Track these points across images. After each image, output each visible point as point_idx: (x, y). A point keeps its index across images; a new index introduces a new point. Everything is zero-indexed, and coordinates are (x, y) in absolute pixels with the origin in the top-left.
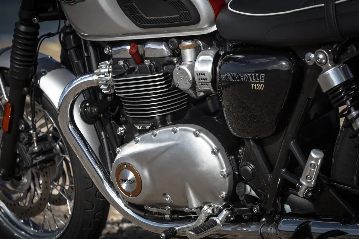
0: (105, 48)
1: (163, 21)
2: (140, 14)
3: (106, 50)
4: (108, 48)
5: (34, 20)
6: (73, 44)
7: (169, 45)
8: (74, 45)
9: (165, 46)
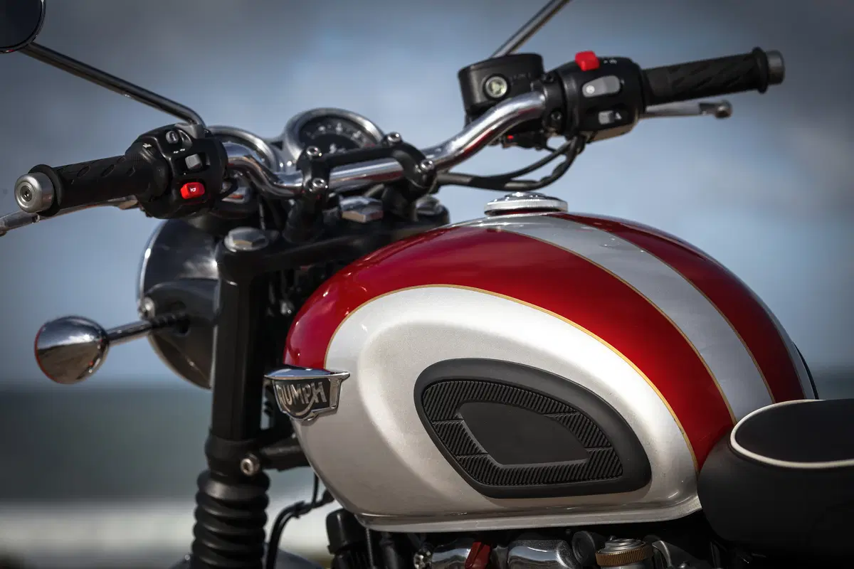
0: (416, 555)
1: (544, 476)
2: (480, 453)
3: (419, 559)
4: (425, 555)
5: (246, 466)
6: (342, 539)
7: (574, 552)
8: (346, 543)
9: (563, 556)
